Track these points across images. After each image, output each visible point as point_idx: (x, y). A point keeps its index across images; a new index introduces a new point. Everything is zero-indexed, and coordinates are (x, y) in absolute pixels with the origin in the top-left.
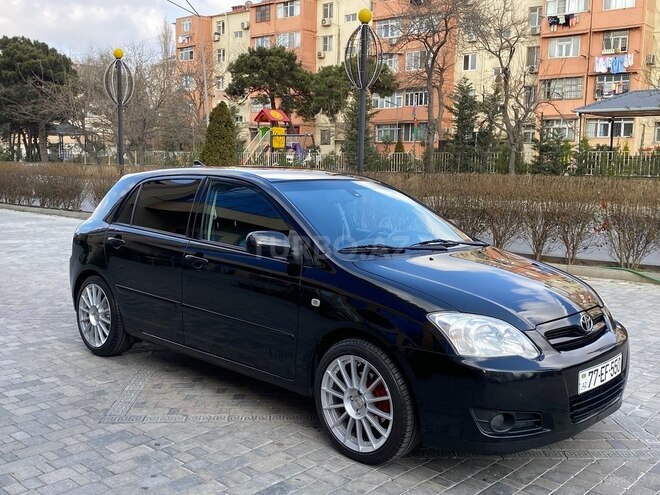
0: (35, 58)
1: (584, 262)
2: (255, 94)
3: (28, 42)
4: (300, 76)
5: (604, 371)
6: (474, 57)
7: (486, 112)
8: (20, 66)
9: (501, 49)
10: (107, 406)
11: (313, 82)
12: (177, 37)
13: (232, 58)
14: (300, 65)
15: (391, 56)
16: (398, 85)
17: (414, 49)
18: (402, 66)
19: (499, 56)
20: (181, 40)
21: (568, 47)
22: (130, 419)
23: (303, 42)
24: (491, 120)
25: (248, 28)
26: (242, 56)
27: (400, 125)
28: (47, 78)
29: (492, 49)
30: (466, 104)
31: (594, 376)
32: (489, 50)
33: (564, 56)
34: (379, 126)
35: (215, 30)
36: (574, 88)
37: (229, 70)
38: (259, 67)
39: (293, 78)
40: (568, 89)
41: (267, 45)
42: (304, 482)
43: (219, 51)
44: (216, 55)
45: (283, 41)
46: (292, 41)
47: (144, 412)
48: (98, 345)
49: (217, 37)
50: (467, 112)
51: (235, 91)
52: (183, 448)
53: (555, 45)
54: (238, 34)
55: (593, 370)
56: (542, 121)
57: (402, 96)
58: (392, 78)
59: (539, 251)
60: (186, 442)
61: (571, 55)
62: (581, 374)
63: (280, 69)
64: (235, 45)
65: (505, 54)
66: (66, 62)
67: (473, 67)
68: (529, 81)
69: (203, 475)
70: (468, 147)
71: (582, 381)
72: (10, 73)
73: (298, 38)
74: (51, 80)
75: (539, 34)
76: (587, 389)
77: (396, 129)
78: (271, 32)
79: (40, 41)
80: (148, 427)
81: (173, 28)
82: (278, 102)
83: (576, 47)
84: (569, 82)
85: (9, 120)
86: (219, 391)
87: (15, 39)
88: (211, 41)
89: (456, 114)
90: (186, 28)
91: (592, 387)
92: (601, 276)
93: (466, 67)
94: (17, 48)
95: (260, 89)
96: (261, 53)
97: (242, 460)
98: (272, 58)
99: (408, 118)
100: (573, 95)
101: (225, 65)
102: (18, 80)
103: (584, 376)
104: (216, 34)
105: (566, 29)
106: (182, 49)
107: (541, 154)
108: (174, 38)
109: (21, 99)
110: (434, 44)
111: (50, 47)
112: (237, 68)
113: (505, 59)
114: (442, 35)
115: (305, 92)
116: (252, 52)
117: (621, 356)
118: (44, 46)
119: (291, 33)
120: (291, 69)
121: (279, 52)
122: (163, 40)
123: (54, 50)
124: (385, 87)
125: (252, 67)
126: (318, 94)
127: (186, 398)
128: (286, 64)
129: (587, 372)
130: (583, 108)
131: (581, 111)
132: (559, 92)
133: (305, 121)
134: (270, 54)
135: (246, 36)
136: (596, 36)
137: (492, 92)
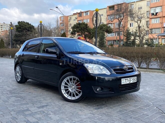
0: (26, 26)
1: (151, 69)
2: (78, 34)
3: (24, 22)
4: (88, 29)
5: (130, 80)
6: (133, 24)
7: (133, 36)
8: (22, 28)
9: (138, 20)
10: (15, 91)
11: (91, 30)
12: (60, 21)
13: (73, 25)
14: (89, 27)
15: (111, 24)
16: (113, 31)
17: (116, 21)
18: (114, 26)
19: (137, 23)
20: (61, 22)
21: (157, 21)
22: (19, 93)
23: (90, 21)
24: (135, 38)
25: (77, 19)
26: (75, 25)
27: (114, 41)
28: (28, 31)
29: (136, 21)
30: (128, 35)
31: (127, 81)
32: (135, 21)
33: (156, 23)
34: (109, 41)
35: (69, 19)
36: (158, 31)
37: (71, 28)
38: (79, 27)
39: (87, 30)
40: (157, 31)
41: (81, 22)
42: (53, 105)
43: (70, 24)
44: (69, 25)
45: (85, 21)
46: (87, 21)
47: (23, 92)
48: (19, 81)
49: (69, 21)
50: (129, 36)
51: (73, 33)
52: (28, 98)
53: (153, 20)
54: (74, 20)
55: (126, 79)
56: (150, 39)
57: (114, 34)
58: (111, 29)
59: (140, 66)
60: (29, 98)
61: (157, 23)
62: (122, 79)
63: (84, 27)
64: (73, 22)
65: (139, 22)
66: (33, 27)
67: (132, 26)
68: (147, 29)
69: (29, 103)
70: (129, 45)
71: (122, 81)
72: (20, 29)
73: (89, 20)
74: (29, 31)
75: (149, 18)
76: (124, 83)
77: (113, 42)
78: (82, 19)
79: (27, 22)
80: (21, 95)
81: (59, 19)
82: (83, 36)
83: (159, 21)
84: (157, 29)
85: (20, 41)
87: (21, 22)
88: (68, 21)
89: (126, 37)
90: (62, 19)
91: (126, 83)
92: (155, 72)
93: (131, 26)
94: (22, 24)
95: (79, 33)
96: (79, 24)
97: (40, 101)
98: (82, 25)
99: (115, 39)
100: (158, 32)
102: (22, 31)
103: (123, 80)
104: (69, 20)
105: (156, 16)
106: (61, 24)
108: (59, 21)
109: (22, 36)
110: (121, 20)
111: (29, 23)
112: (73, 28)
113: (139, 23)
114: (122, 17)
115: (90, 33)
116: (77, 24)
117: (136, 77)
118: (28, 23)
119: (87, 19)
120: (86, 28)
121: (84, 24)
122: (57, 22)
123: (30, 24)
124: (109, 31)
125: (77, 27)
126: (93, 33)
127: (35, 90)
128: (85, 26)
129: (124, 79)
130: (159, 35)
132: (155, 32)
133: (90, 40)
134: (81, 24)
135: (76, 21)
136: (164, 18)
137: (135, 31)
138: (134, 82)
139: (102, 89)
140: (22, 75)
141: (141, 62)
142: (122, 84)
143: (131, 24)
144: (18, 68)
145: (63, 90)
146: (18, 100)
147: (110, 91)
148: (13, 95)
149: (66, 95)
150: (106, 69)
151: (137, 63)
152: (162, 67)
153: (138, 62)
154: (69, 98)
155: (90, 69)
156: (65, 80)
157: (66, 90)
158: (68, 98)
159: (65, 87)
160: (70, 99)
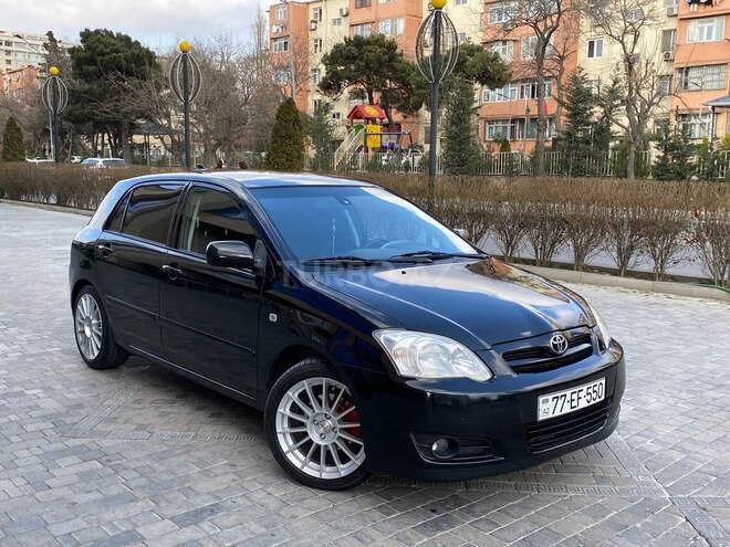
0: (117, 51)
1: (674, 279)
2: (351, 87)
3: (111, 34)
4: (400, 67)
5: (575, 396)
6: (600, 43)
7: (602, 106)
8: (102, 61)
9: (625, 32)
10: (76, 420)
11: (414, 73)
12: (271, 26)
13: (328, 49)
14: (401, 55)
15: (504, 42)
16: (510, 75)
17: (527, 35)
18: (517, 54)
19: (622, 42)
20: (275, 29)
21: (710, 29)
22: (92, 433)
23: (406, 29)
24: (608, 114)
25: (347, 15)
26: (337, 47)
27: (513, 121)
28: (129, 73)
29: (614, 34)
30: (579, 99)
31: (560, 402)
32: (611, 35)
33: (705, 40)
34: (491, 122)
35: (312, 17)
36: (716, 77)
37: (323, 61)
38: (355, 58)
39: (393, 69)
40: (709, 78)
41: (366, 33)
42: (239, 505)
43: (316, 41)
44: (311, 49)
45: (385, 29)
46: (394, 28)
47: (112, 427)
48: (92, 357)
49: (313, 26)
50: (581, 106)
51: (330, 86)
52: (133, 465)
53: (694, 26)
54: (337, 22)
55: (559, 395)
56: (677, 115)
57: (517, 88)
58: (504, 68)
59: (624, 264)
60: (138, 460)
61: (713, 39)
62: (541, 399)
63: (379, 60)
64: (332, 33)
65: (629, 39)
66: (148, 57)
67: (599, 54)
68: (664, 69)
69: (138, 493)
70: (581, 145)
71: (542, 407)
72: (91, 68)
73: (401, 25)
74: (133, 75)
75: (676, 15)
76: (550, 416)
77: (509, 125)
78: (371, 18)
79: (123, 34)
80: (106, 443)
81: (267, 16)
82: (376, 96)
83: (719, 29)
84: (710, 70)
85: (90, 119)
86: (198, 409)
87: (97, 32)
88: (308, 27)
89: (568, 108)
90: (280, 17)
91: (557, 413)
92: (691, 295)
93: (591, 54)
94: (98, 41)
95: (355, 83)
96: (358, 42)
97: (187, 478)
98: (370, 47)
99: (521, 113)
100: (715, 85)
101: (320, 56)
102: (99, 75)
103: (546, 401)
104: (312, 21)
105: (708, 8)
106: (275, 39)
107: (666, 154)
108: (268, 27)
109: (100, 98)
110: (546, 28)
111: (133, 40)
112: (331, 60)
113: (629, 46)
114: (554, 19)
115: (405, 84)
116: (348, 42)
117: (603, 381)
118: (127, 39)
119: (394, 19)
120: (391, 59)
121: (378, 41)
122: (256, 29)
123: (137, 43)
124: (494, 76)
125: (348, 58)
126: (419, 87)
127: (163, 415)
128: (384, 53)
129: (550, 397)
130: (717, 101)
131: (714, 104)
132: (699, 82)
133: (405, 117)
134: (368, 42)
135: (345, 23)
137: (610, 83)
138: (592, 402)
139: (452, 446)
140: (107, 337)
141: (632, 248)
142: (542, 417)
143: (591, 44)
144: (86, 303)
145: (284, 434)
146: (91, 473)
147: (488, 451)
148: (71, 443)
149: (296, 459)
150: (472, 354)
151: (615, 254)
152: (722, 275)
153: (619, 249)
154: (311, 470)
155: (403, 356)
156: (292, 395)
157: (297, 437)
158: (306, 470)
159: (293, 423)
160: (316, 474)
